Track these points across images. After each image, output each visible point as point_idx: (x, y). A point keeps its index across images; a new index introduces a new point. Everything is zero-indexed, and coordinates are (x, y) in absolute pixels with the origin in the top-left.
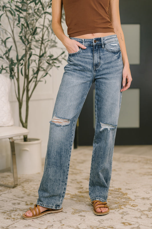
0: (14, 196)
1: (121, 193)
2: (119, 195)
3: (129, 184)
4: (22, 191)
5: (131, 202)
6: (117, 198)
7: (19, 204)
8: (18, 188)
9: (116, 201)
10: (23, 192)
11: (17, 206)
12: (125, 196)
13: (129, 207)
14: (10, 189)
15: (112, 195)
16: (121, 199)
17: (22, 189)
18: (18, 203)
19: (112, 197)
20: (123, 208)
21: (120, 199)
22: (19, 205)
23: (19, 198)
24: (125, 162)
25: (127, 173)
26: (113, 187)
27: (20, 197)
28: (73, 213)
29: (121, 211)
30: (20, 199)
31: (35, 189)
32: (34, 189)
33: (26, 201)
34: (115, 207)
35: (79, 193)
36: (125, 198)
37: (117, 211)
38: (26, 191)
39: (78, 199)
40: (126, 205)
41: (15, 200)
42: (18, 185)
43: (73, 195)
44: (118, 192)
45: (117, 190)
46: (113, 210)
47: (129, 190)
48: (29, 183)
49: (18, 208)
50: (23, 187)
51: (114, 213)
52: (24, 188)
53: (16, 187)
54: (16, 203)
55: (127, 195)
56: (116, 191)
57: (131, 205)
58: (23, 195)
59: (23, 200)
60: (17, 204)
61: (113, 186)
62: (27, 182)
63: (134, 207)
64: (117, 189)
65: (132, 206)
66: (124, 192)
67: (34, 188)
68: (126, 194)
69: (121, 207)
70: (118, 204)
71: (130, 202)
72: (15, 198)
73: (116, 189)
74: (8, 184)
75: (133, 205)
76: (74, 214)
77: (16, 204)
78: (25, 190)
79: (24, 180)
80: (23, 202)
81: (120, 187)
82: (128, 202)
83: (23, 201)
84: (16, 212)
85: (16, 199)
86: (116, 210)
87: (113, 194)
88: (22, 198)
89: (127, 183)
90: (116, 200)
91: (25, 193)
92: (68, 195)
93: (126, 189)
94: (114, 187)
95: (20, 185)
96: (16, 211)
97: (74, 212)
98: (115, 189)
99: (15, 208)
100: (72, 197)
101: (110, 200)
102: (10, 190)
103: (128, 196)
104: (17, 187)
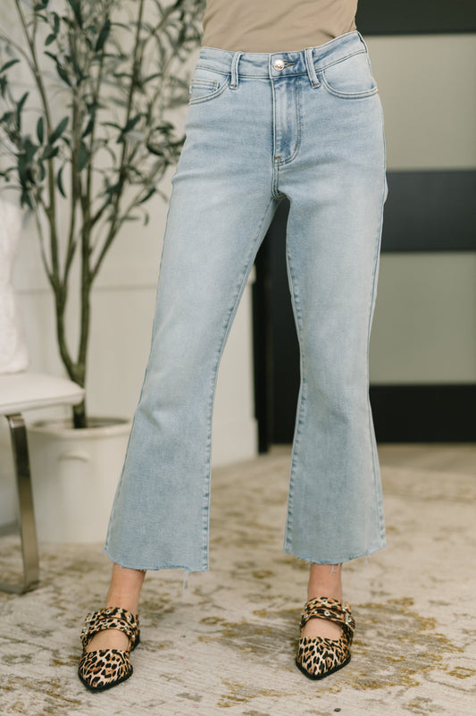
0: (19, 626)
1: (411, 619)
2: (406, 628)
3: (442, 581)
4: (51, 605)
5: (449, 658)
6: (396, 640)
7: (27, 659)
8: (38, 594)
9: (393, 650)
10: (55, 611)
11: (17, 670)
12: (425, 633)
13: (442, 680)
14: (9, 599)
15: (379, 625)
16: (413, 642)
17: (55, 598)
18: (23, 656)
19: (380, 634)
20: (418, 684)
21: (406, 641)
22: (27, 666)
23: (34, 633)
24: (428, 499)
25: (437, 539)
26: (382, 594)
27: (40, 630)
28: (226, 700)
29: (411, 694)
30: (39, 640)
31: (99, 601)
32: (95, 601)
33: (55, 648)
34: (389, 677)
35: (256, 618)
36: (429, 639)
37: (394, 694)
38: (64, 609)
39: (250, 641)
40: (432, 669)
41: (19, 642)
42: (40, 585)
43: (235, 626)
44: (401, 612)
45: (399, 607)
46: (379, 691)
47: (443, 607)
48: (81, 577)
49: (17, 678)
50: (58, 590)
51: (381, 702)
52: (60, 594)
53: (31, 590)
54: (16, 657)
55: (433, 627)
56: (393, 611)
57: (451, 668)
58: (48, 624)
59: (45, 642)
60: (22, 660)
61: (386, 588)
62: (78, 574)
63: (460, 676)
64: (396, 602)
65: (452, 674)
66: (425, 615)
67: (97, 595)
68: (432, 623)
69: (411, 676)
70: (397, 665)
71: (446, 655)
72: (20, 635)
73: (393, 604)
74: (7, 580)
75: (459, 671)
76: (227, 706)
77: (17, 660)
78: (63, 604)
79: (68, 564)
80: (45, 652)
81: (410, 596)
82: (437, 654)
83: (45, 649)
84: (10, 693)
85: (20, 639)
86: (389, 688)
87: (381, 622)
88: (47, 633)
89: (434, 580)
90: (394, 646)
91: (61, 615)
92: (215, 623)
93: (432, 602)
94: (388, 594)
95: (48, 582)
96: (8, 689)
97: (229, 697)
98: (389, 602)
99: (10, 676)
100: (231, 635)
101: (369, 648)
102: (10, 602)
103: (440, 630)
104: (36, 592)
